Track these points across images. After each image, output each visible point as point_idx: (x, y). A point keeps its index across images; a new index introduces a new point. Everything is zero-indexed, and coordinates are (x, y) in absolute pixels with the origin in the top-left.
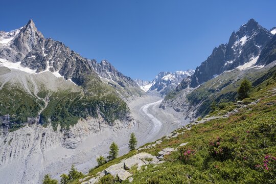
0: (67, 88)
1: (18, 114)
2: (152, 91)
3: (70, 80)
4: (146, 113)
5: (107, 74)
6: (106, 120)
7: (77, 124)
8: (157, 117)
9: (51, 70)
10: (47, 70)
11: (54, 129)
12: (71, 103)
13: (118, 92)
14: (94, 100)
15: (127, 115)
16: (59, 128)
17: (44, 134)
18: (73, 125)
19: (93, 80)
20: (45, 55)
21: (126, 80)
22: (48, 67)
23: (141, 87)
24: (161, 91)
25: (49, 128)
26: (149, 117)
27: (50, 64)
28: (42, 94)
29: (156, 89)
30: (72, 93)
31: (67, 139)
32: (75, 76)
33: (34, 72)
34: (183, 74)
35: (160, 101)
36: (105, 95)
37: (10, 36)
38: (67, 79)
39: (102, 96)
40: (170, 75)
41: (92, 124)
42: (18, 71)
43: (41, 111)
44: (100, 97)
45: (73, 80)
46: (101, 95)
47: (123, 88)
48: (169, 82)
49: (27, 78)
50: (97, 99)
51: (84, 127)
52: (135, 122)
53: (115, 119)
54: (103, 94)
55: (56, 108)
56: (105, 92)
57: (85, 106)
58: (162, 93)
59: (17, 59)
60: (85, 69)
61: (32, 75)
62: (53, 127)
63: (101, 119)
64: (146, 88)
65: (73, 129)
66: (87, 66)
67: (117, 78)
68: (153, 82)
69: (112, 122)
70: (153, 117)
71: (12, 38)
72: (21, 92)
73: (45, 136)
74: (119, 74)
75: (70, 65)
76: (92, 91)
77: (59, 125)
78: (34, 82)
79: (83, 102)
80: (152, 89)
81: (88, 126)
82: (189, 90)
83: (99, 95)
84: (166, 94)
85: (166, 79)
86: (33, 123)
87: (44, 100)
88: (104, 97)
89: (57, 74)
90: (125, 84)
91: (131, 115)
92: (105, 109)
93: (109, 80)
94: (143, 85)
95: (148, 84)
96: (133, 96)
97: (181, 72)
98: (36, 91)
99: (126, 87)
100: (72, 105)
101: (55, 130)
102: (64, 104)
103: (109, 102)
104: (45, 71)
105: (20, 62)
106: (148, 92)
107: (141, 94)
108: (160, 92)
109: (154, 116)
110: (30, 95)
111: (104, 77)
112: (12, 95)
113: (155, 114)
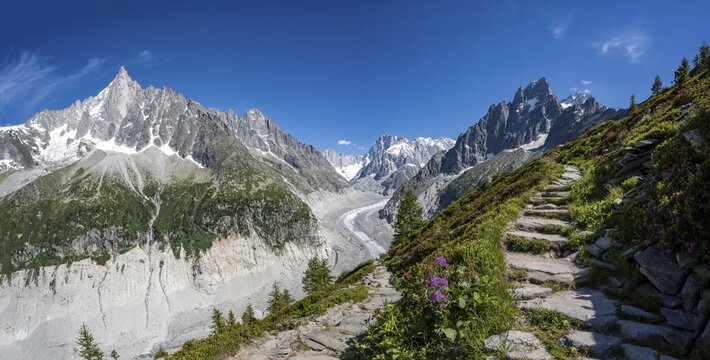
0: (186, 176)
1: (124, 225)
2: (363, 179)
3: (190, 157)
4: (351, 229)
5: (260, 140)
6: (267, 243)
7: (212, 249)
8: (375, 239)
9: (157, 142)
10: (151, 144)
11: (175, 254)
12: (197, 206)
13: (286, 180)
14: (241, 197)
15: (312, 234)
16: (183, 253)
17: (162, 263)
18: (205, 251)
19: (234, 154)
20: (145, 118)
21: (303, 151)
22: (152, 138)
23: (338, 170)
24: (384, 179)
25: (168, 254)
26: (357, 239)
27: (154, 131)
28: (151, 190)
29: (373, 175)
30: (197, 185)
31: (198, 276)
32: (198, 150)
33: (132, 151)
34: (432, 144)
35: (382, 204)
36: (260, 187)
37: (99, 100)
38: (184, 157)
39: (254, 189)
40: (404, 144)
41: (238, 249)
42: (114, 154)
43: (152, 221)
44: (251, 192)
45: (196, 156)
46: (253, 186)
47: (296, 170)
48: (401, 161)
49: (126, 163)
50: (245, 195)
51: (224, 255)
52: (330, 250)
53: (287, 240)
54: (257, 185)
55: (174, 215)
56: (260, 180)
57: (224, 211)
58: (386, 185)
59: (110, 134)
60: (217, 133)
61: (132, 156)
62: (174, 250)
63: (259, 241)
64: (350, 170)
65: (206, 258)
66: (219, 124)
67: (283, 147)
68: (364, 159)
69: (280, 246)
70: (368, 239)
71: (102, 103)
72: (123, 188)
73: (164, 267)
74: (286, 139)
75: (188, 128)
76: (233, 178)
77: (182, 249)
78: (136, 170)
79: (219, 202)
80: (363, 173)
81: (232, 253)
82: (443, 180)
83: (249, 187)
84: (394, 187)
85: (396, 152)
86: (144, 242)
87: (153, 202)
88: (260, 191)
89: (167, 150)
90: (301, 162)
91: (320, 233)
92: (265, 219)
93: (264, 153)
94: (341, 164)
95: (353, 163)
96: (321, 189)
97: (427, 140)
98: (141, 185)
99: (304, 170)
100: (199, 209)
101: (177, 256)
102: (186, 208)
103: (272, 202)
104: (149, 146)
105: (114, 139)
106: (353, 182)
107: (337, 185)
108: (381, 181)
109: (370, 236)
110: (134, 192)
111: (255, 146)
112: (113, 194)
113: (371, 231)
